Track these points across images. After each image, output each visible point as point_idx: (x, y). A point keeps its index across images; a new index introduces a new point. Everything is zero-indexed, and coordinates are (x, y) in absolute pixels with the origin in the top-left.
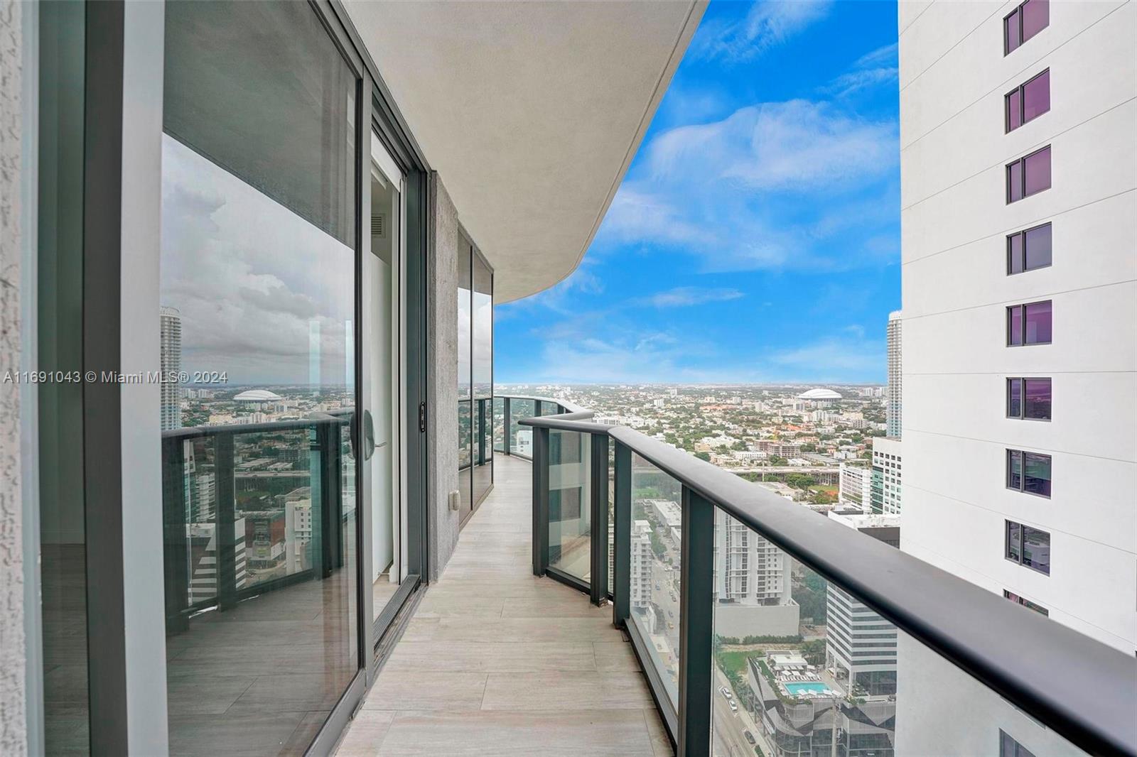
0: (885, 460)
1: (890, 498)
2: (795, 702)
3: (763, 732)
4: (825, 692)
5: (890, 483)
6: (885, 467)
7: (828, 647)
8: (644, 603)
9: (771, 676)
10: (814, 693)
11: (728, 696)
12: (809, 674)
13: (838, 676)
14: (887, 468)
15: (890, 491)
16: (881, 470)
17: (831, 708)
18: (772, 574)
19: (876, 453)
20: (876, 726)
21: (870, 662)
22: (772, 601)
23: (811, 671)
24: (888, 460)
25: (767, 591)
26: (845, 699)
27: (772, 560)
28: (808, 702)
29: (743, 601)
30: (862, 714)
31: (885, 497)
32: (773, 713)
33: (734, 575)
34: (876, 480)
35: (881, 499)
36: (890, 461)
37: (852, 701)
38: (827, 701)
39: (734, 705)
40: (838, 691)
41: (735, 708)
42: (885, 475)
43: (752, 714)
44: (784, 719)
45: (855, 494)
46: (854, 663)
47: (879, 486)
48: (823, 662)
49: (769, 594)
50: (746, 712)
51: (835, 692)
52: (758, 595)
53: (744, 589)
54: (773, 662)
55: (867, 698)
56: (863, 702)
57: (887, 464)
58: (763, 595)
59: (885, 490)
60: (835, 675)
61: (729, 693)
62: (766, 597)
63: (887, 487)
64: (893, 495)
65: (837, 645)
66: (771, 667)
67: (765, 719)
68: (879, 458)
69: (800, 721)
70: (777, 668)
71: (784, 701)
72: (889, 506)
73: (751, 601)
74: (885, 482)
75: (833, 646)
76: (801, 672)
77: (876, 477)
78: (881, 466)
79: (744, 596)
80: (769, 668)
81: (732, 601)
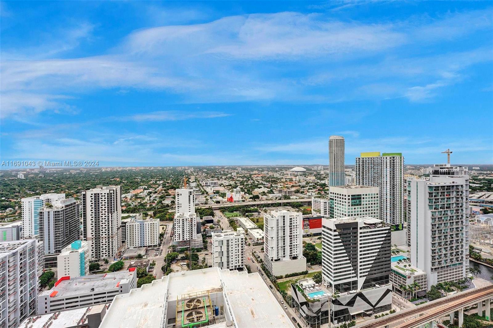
0: (334, 195)
1: (337, 211)
2: (313, 301)
3: (299, 316)
4: (325, 295)
5: (336, 205)
6: (334, 198)
7: (323, 275)
8: (242, 265)
9: (302, 291)
10: (320, 296)
11: (282, 302)
12: (317, 288)
13: (327, 287)
14: (336, 198)
15: (337, 208)
16: (333, 199)
17: (328, 301)
18: (295, 246)
19: (331, 193)
20: (343, 305)
21: (340, 280)
22: (295, 258)
23: (317, 286)
24: (336, 195)
25: (293, 254)
26: (332, 296)
27: (295, 240)
28: (318, 301)
29: (284, 259)
30: (339, 301)
31: (335, 210)
32: (304, 307)
33: (280, 248)
34: (331, 204)
35: (333, 211)
36: (337, 196)
37: (335, 297)
38: (325, 298)
39: (285, 307)
40: (329, 294)
41: (286, 308)
42: (335, 201)
43: (294, 309)
44: (309, 310)
45: (318, 210)
46: (335, 281)
47: (332, 206)
48: (321, 282)
49: (294, 255)
50: (291, 309)
51: (328, 294)
52: (290, 256)
53: (284, 254)
54: (302, 285)
55: (339, 295)
56: (339, 296)
57: (336, 197)
58: (292, 255)
59: (335, 207)
60: (326, 287)
61: (282, 301)
62: (293, 256)
63: (336, 206)
64: (338, 209)
65: (327, 274)
66: (302, 287)
67: (300, 310)
68: (332, 195)
69: (315, 309)
70: (304, 287)
71: (309, 301)
72: (336, 214)
73: (287, 258)
74: (335, 204)
75: (325, 274)
76: (313, 287)
77: (331, 202)
78: (333, 198)
79: (284, 257)
80: (301, 288)
81: (279, 259)
